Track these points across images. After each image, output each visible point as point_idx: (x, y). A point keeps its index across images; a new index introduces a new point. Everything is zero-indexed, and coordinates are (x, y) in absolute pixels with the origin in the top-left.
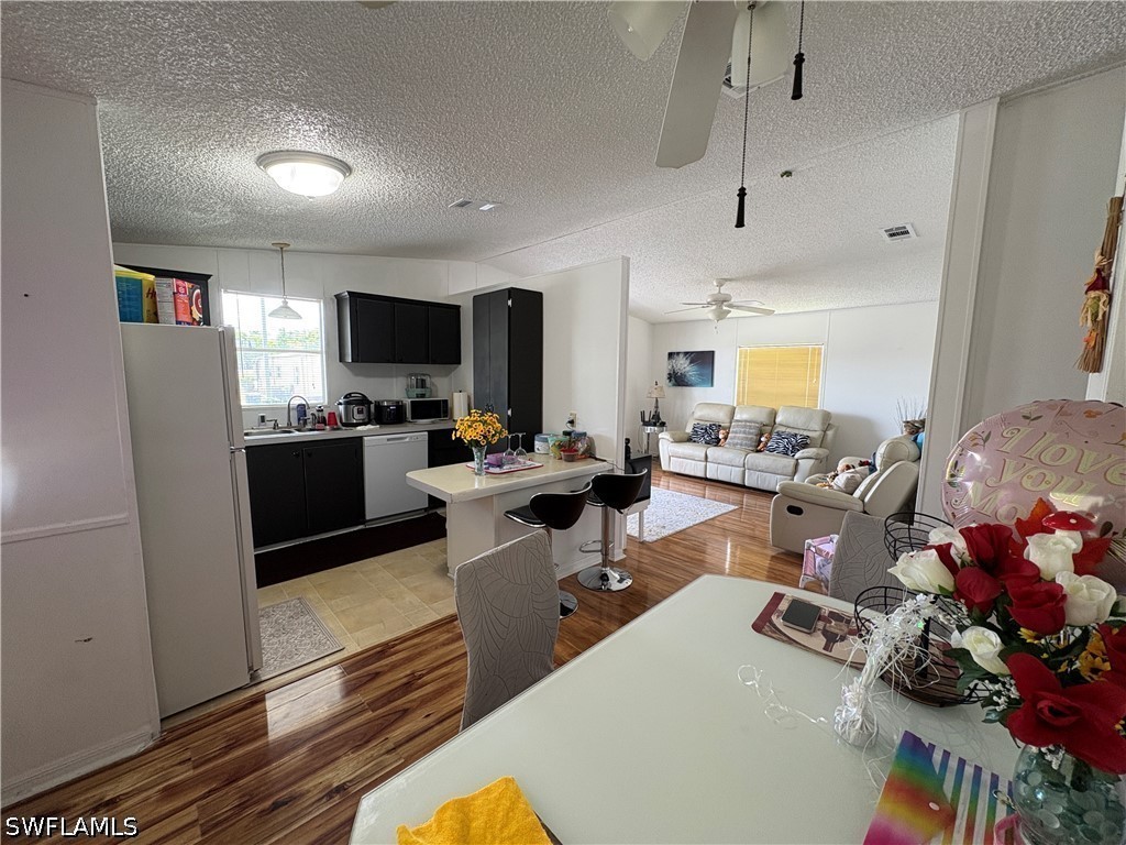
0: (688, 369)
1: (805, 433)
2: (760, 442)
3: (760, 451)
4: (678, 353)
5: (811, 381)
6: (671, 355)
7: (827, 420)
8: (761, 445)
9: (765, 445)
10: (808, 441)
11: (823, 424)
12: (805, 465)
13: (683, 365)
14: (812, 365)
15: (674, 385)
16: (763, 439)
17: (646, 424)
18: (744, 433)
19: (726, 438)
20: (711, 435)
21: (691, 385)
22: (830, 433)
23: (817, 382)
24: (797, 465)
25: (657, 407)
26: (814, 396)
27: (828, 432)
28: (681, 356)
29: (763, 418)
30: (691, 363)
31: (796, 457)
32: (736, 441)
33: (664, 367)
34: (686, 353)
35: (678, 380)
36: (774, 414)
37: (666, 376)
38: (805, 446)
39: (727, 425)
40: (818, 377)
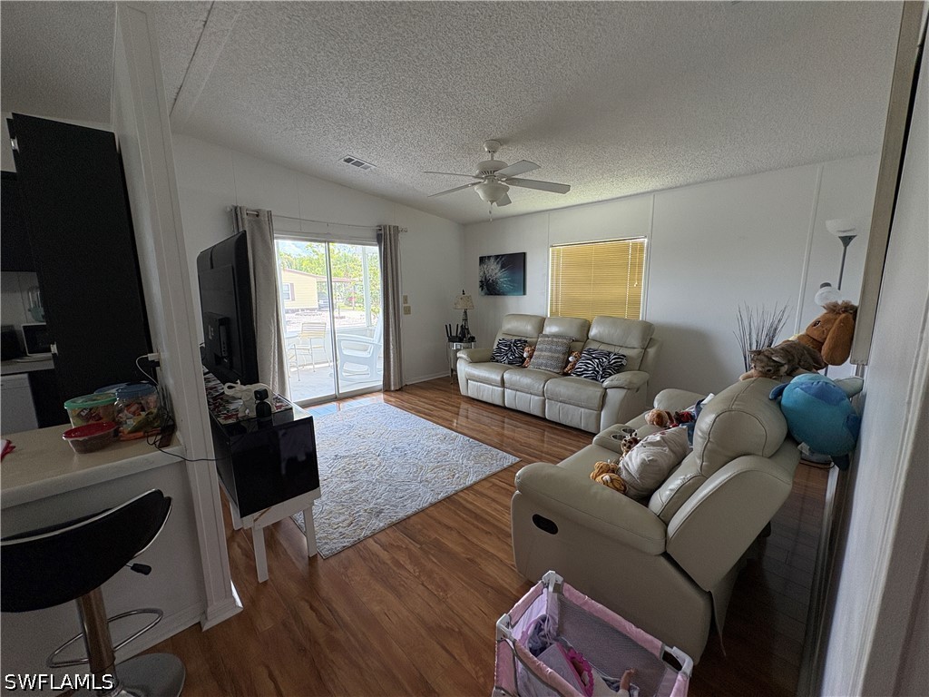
0: (499, 274)
1: (622, 351)
2: (568, 362)
3: (566, 374)
4: (489, 257)
5: (631, 284)
6: (482, 260)
7: (649, 333)
8: (569, 367)
9: (573, 367)
10: (624, 362)
11: (643, 339)
12: (615, 396)
13: (494, 270)
14: (633, 265)
15: (486, 294)
16: (570, 359)
17: (452, 339)
18: (550, 351)
19: (531, 357)
20: (514, 354)
21: (503, 294)
22: (651, 351)
23: (639, 285)
24: (604, 396)
25: (466, 320)
26: (635, 303)
27: (649, 350)
28: (492, 260)
29: (573, 332)
30: (502, 267)
31: (605, 384)
32: (540, 361)
33: (476, 274)
34: (497, 257)
35: (490, 288)
36: (586, 326)
37: (478, 284)
38: (619, 369)
39: (534, 340)
40: (640, 280)
